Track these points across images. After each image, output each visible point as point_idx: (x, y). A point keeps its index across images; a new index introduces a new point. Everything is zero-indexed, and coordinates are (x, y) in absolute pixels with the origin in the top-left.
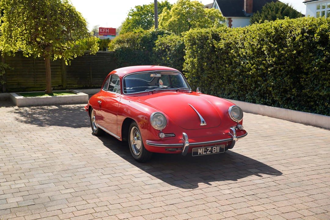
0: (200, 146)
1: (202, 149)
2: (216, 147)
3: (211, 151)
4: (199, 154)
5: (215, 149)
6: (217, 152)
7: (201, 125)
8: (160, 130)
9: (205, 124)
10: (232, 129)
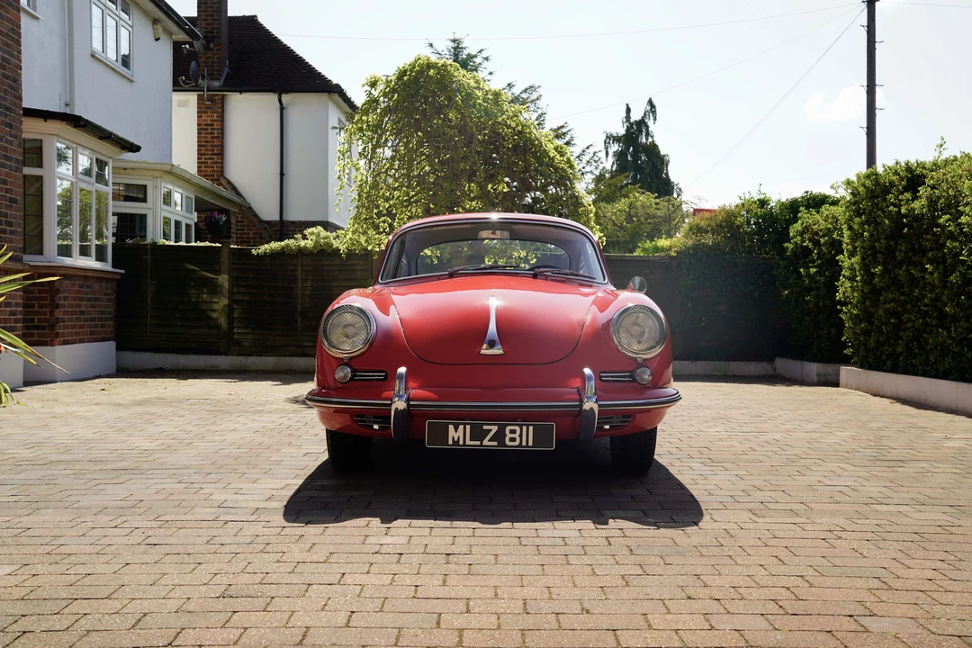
0: (458, 418)
1: (461, 427)
2: (517, 428)
3: (500, 436)
4: (450, 443)
5: (513, 432)
6: (524, 444)
7: (485, 351)
8: (341, 359)
9: (498, 351)
10: (587, 371)
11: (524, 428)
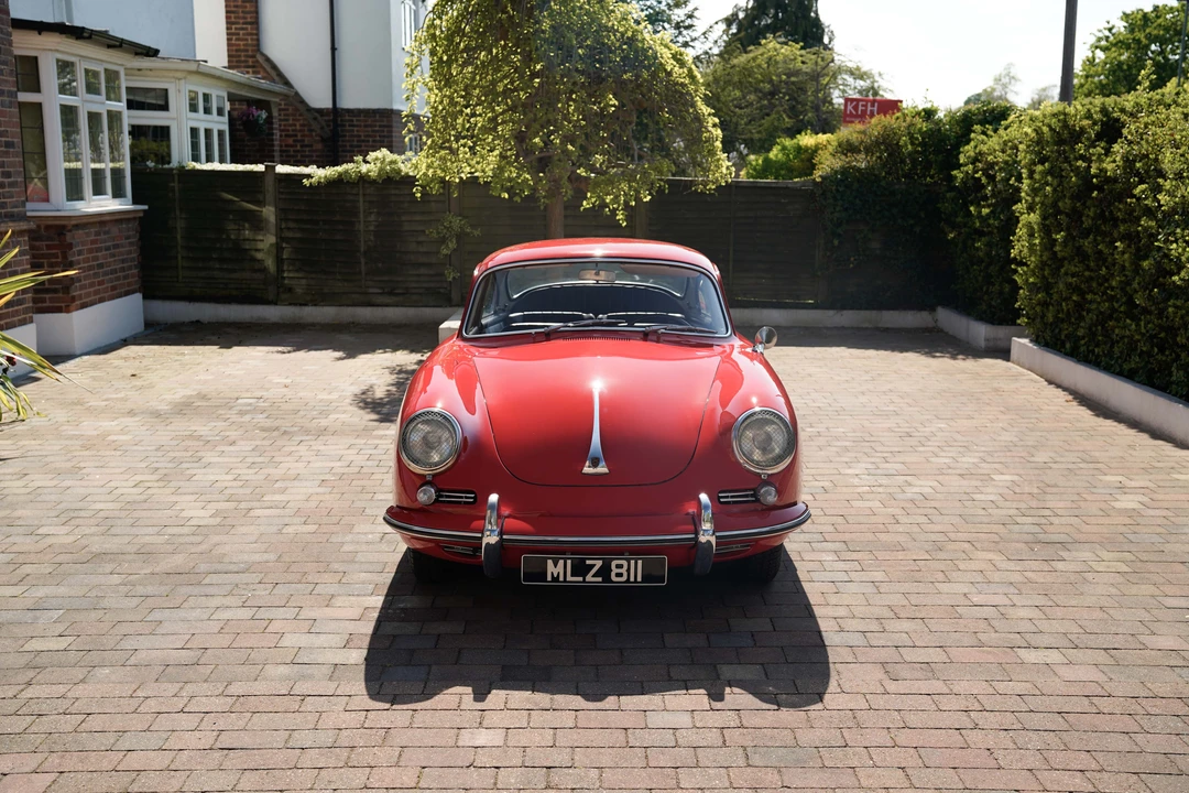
0: (558, 551)
1: (561, 562)
2: (625, 563)
3: (605, 572)
4: (549, 578)
5: (619, 566)
6: (632, 579)
7: (587, 470)
8: (424, 476)
9: (602, 469)
10: (704, 497)
11: (633, 562)
